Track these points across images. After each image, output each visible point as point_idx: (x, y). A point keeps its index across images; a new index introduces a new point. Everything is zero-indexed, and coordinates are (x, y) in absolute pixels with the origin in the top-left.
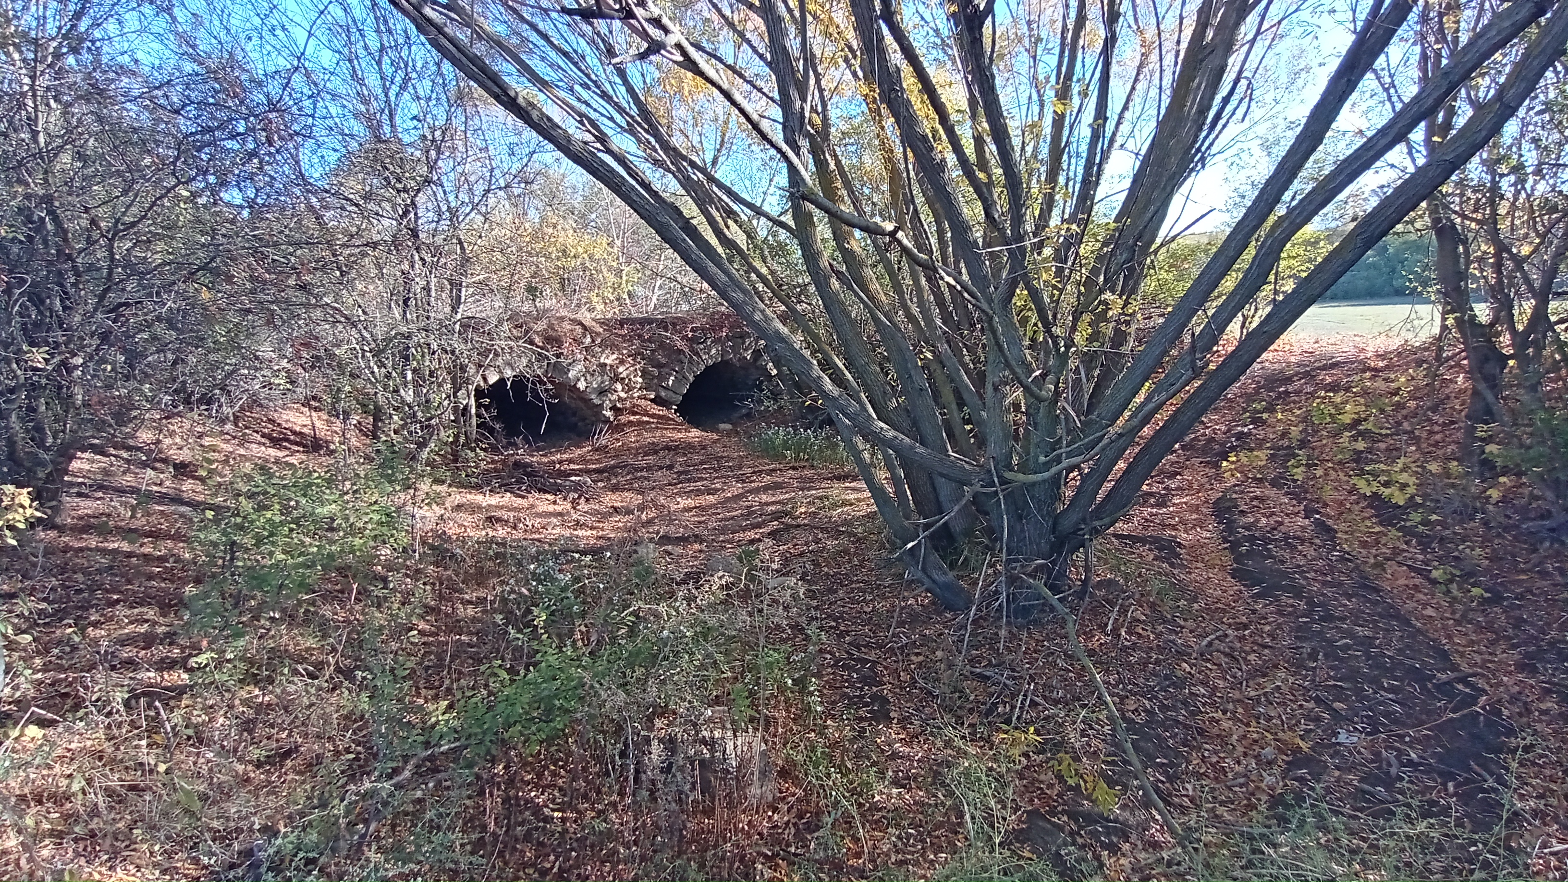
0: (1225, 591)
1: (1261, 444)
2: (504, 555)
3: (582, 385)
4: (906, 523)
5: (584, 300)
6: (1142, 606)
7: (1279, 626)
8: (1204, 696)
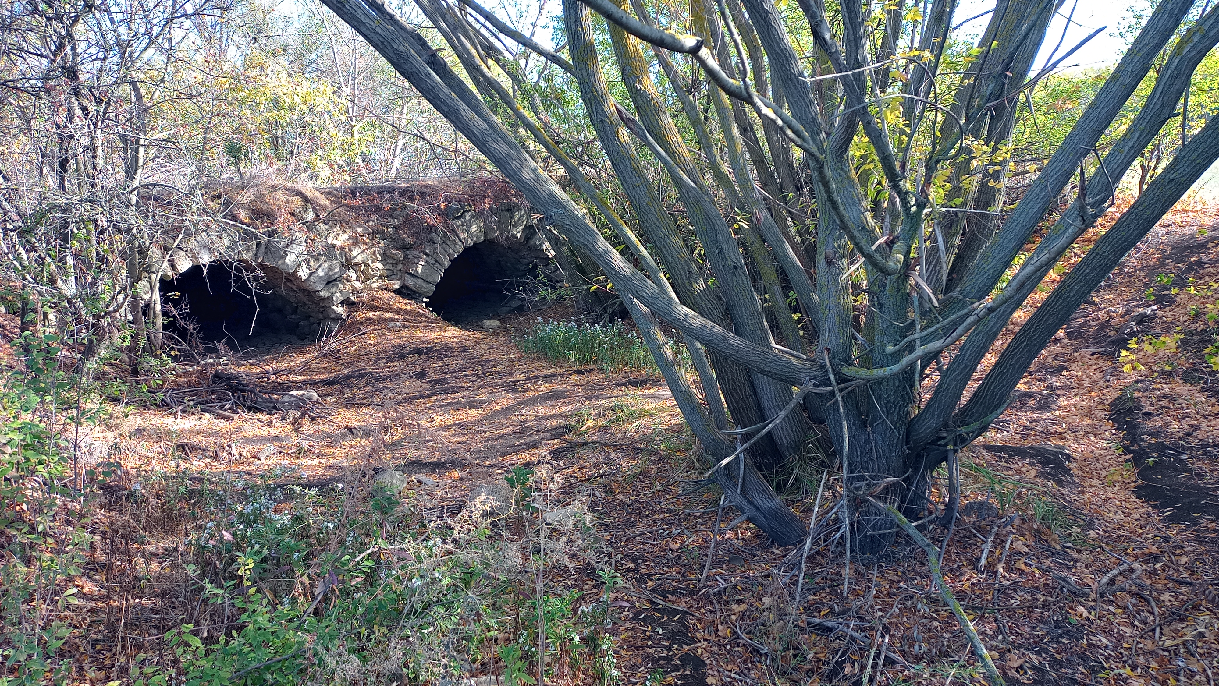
0: (1129, 515)
1: (1168, 329)
2: (201, 493)
3: (303, 273)
4: (720, 434)
5: (303, 165)
6: (1023, 535)
7: (1199, 558)
8: (1106, 647)
